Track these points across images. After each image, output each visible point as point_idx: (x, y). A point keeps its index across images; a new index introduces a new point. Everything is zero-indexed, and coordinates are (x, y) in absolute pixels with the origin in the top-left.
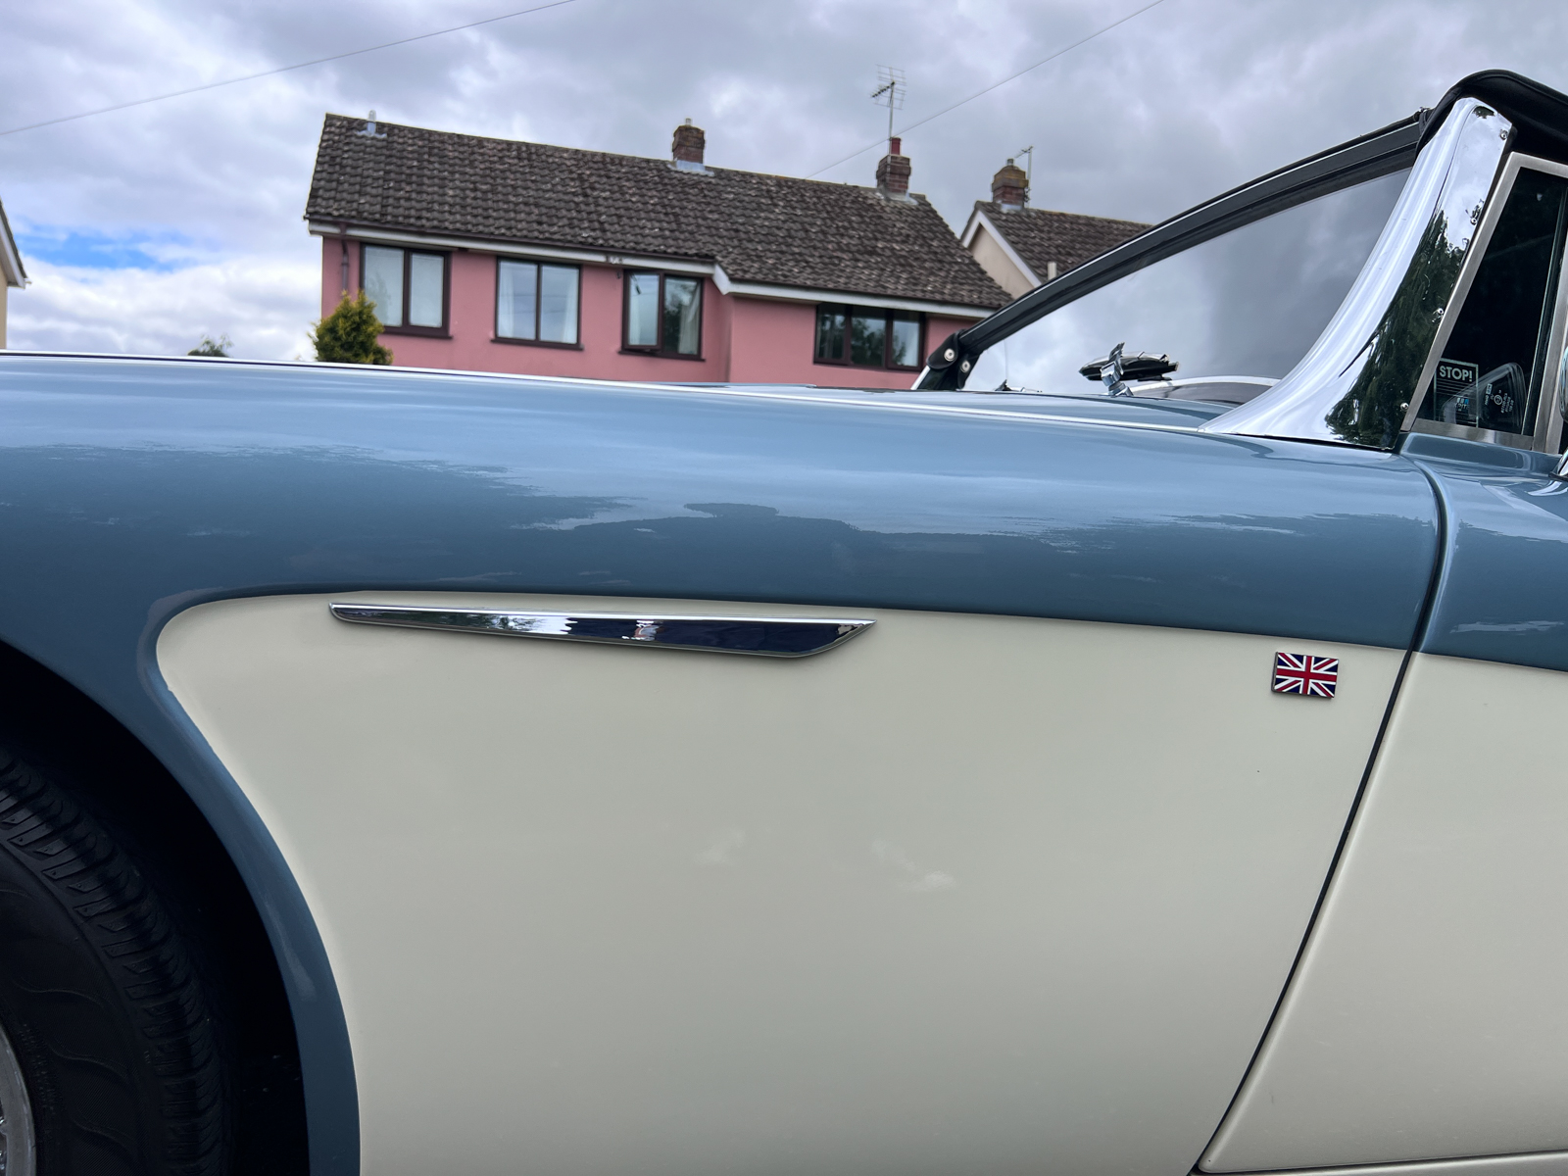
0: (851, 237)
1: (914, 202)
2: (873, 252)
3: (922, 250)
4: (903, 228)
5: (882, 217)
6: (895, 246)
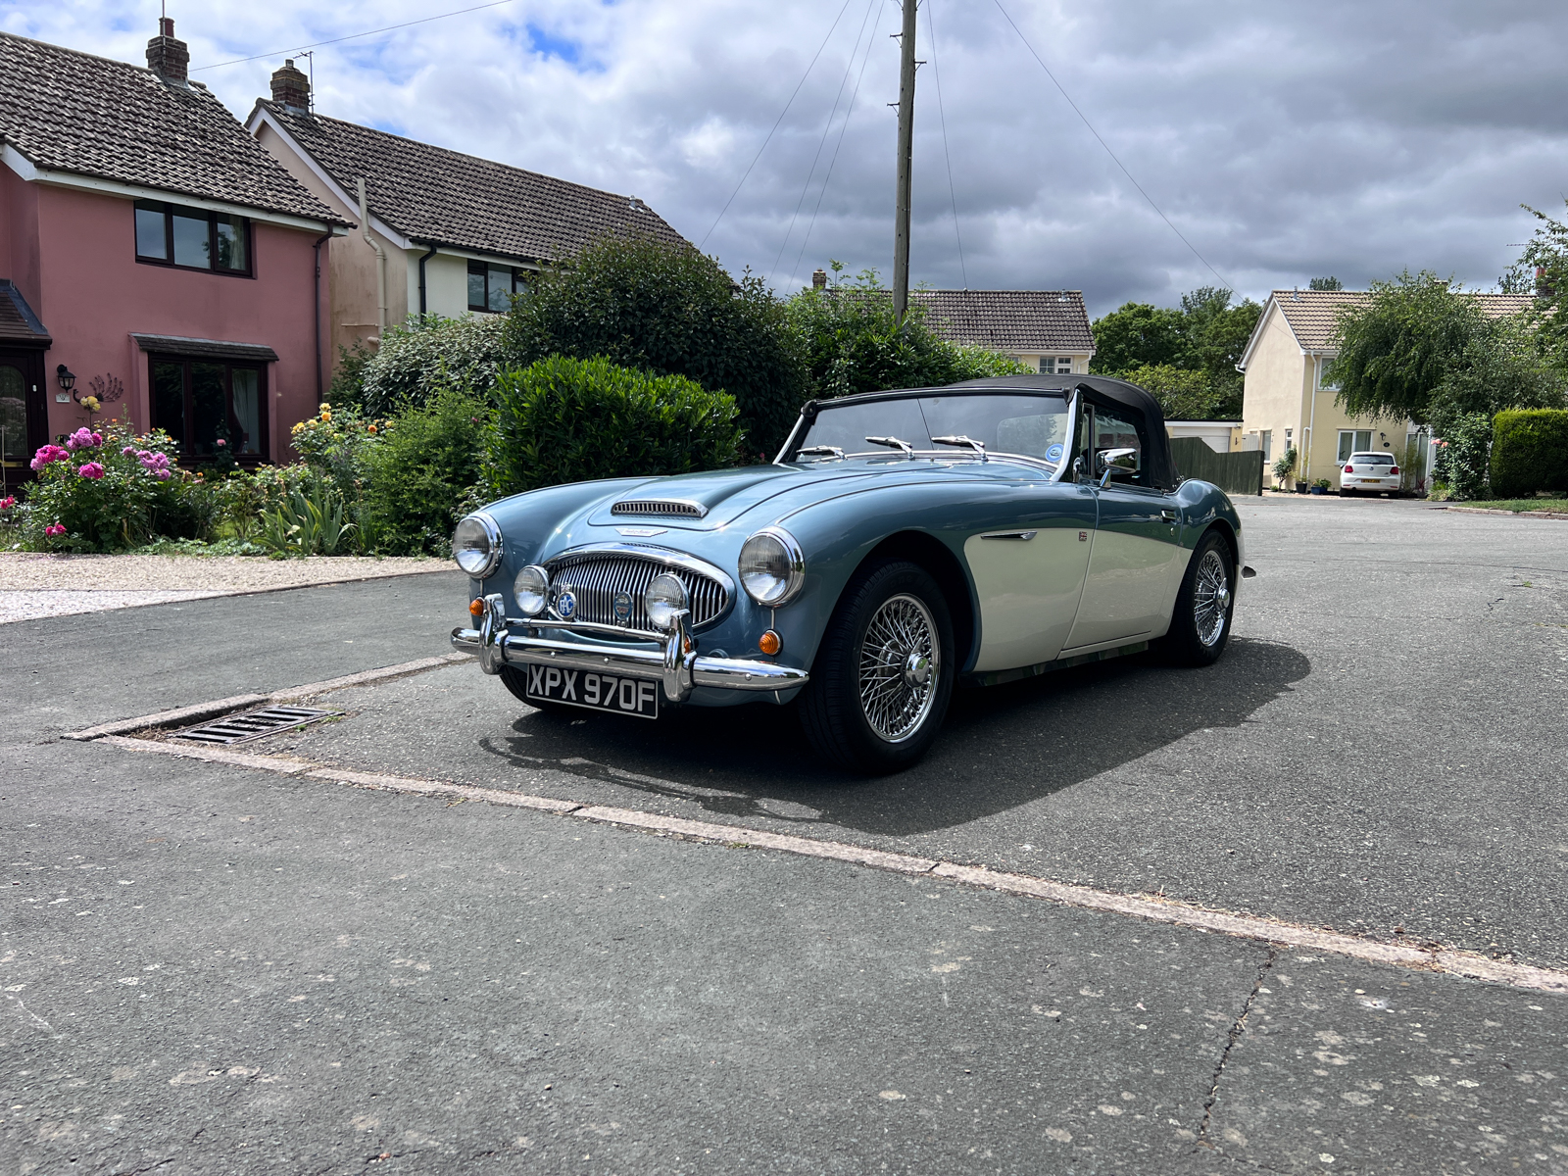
1: (197, 93)
2: (175, 146)
3: (226, 149)
4: (196, 121)
5: (169, 105)
6: (195, 141)
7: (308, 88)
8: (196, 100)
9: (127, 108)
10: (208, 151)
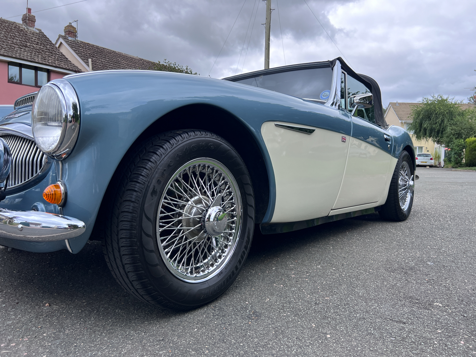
0: (17, 40)
1: (38, 32)
2: (26, 46)
3: (44, 48)
4: (35, 39)
5: (27, 35)
6: (33, 45)
7: (76, 32)
8: (37, 34)
9: (12, 35)
10: (38, 48)
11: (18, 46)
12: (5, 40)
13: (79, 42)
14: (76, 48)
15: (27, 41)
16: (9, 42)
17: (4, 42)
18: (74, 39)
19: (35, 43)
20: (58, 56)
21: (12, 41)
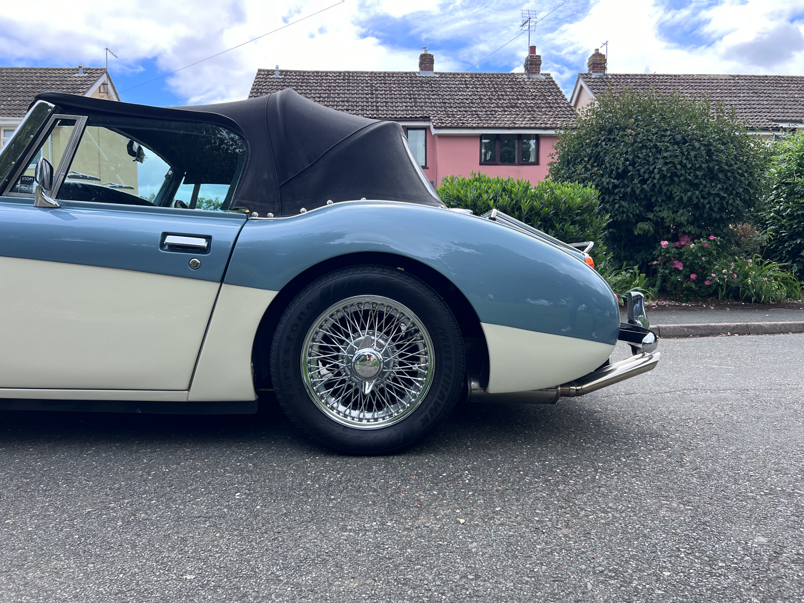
0: (505, 100)
1: (543, 78)
2: (514, 107)
3: (543, 102)
4: (534, 92)
5: (524, 87)
6: (527, 101)
7: (605, 61)
8: (541, 82)
9: (500, 93)
10: (532, 105)
11: (502, 109)
12: (487, 104)
13: (610, 77)
14: (598, 89)
15: (520, 97)
16: (492, 106)
17: (484, 107)
18: (601, 74)
19: (530, 98)
20: (559, 109)
21: (497, 104)
